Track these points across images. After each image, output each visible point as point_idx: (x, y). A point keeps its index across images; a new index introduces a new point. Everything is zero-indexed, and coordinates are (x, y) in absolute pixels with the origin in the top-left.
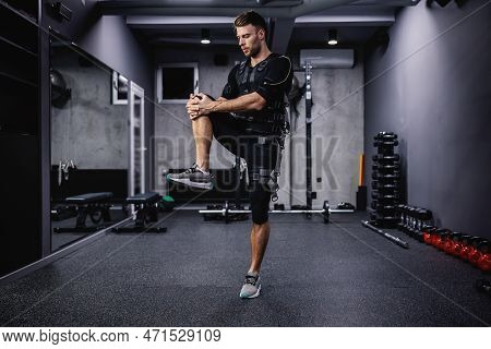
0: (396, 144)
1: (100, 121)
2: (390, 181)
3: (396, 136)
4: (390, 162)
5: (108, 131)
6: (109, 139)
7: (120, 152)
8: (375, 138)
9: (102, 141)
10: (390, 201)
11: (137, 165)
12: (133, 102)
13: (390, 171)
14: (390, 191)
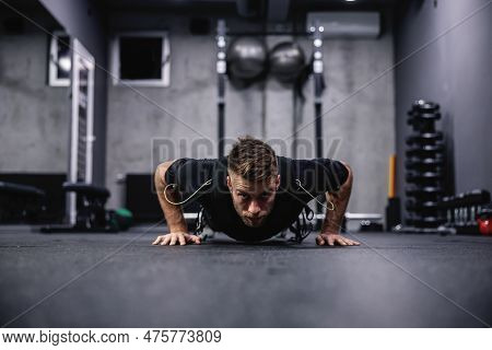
0: (438, 117)
1: (31, 107)
2: (431, 167)
3: (437, 107)
4: (431, 142)
5: (41, 122)
6: (43, 131)
7: (58, 150)
8: (410, 113)
9: (33, 133)
10: (431, 196)
11: (82, 166)
12: (76, 83)
13: (431, 154)
14: (431, 182)
